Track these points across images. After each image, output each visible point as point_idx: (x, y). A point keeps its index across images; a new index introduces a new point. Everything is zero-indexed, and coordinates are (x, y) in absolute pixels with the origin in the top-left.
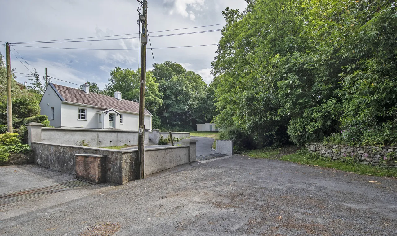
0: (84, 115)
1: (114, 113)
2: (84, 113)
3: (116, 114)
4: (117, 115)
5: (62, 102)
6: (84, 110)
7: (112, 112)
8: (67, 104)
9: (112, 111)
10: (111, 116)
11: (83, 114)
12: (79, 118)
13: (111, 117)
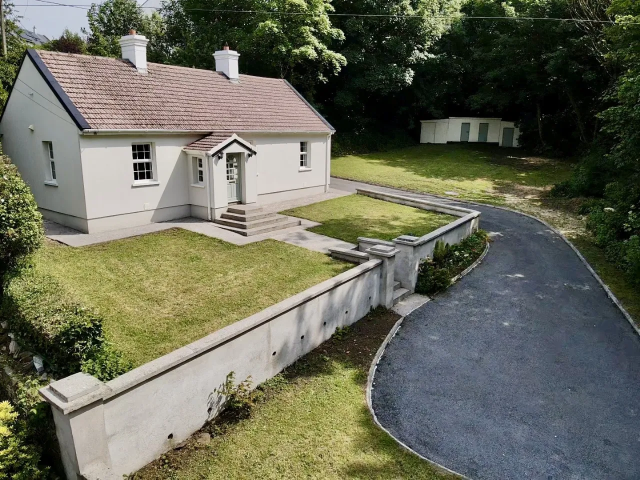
0: (148, 165)
1: (240, 149)
2: (148, 157)
3: (247, 152)
4: (249, 156)
5: (81, 133)
6: (147, 147)
7: (235, 148)
8: (96, 135)
9: (235, 144)
10: (231, 162)
11: (145, 160)
12: (136, 178)
13: (231, 165)
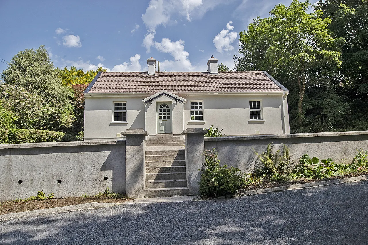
1: (168, 99)
2: (125, 109)
4: (176, 103)
6: (125, 104)
7: (164, 99)
9: (164, 96)
10: (164, 108)
11: (122, 111)
12: (116, 120)
13: (164, 110)
